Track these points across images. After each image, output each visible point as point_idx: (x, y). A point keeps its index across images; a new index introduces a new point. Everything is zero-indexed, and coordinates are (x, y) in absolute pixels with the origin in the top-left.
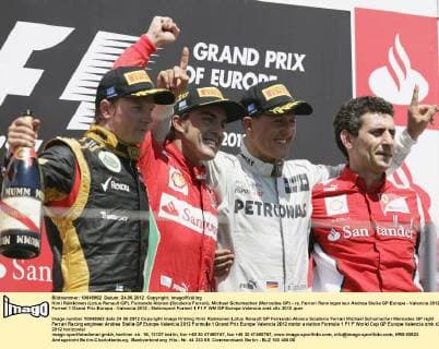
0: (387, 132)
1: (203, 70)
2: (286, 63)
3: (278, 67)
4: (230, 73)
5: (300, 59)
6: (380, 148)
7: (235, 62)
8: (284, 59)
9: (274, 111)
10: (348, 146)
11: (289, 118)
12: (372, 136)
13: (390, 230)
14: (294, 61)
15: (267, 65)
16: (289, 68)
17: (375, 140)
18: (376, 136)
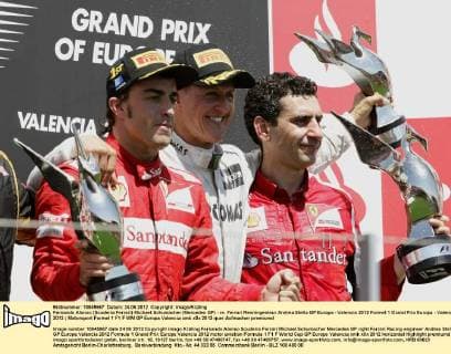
0: (314, 120)
1: (83, 43)
2: (186, 35)
3: (176, 39)
4: (117, 46)
5: (204, 29)
6: (305, 140)
7: (123, 33)
8: (185, 30)
9: (206, 81)
10: (263, 137)
11: (225, 91)
12: (294, 126)
13: (319, 254)
14: (196, 32)
15: (163, 38)
16: (190, 41)
17: (299, 131)
18: (300, 126)
